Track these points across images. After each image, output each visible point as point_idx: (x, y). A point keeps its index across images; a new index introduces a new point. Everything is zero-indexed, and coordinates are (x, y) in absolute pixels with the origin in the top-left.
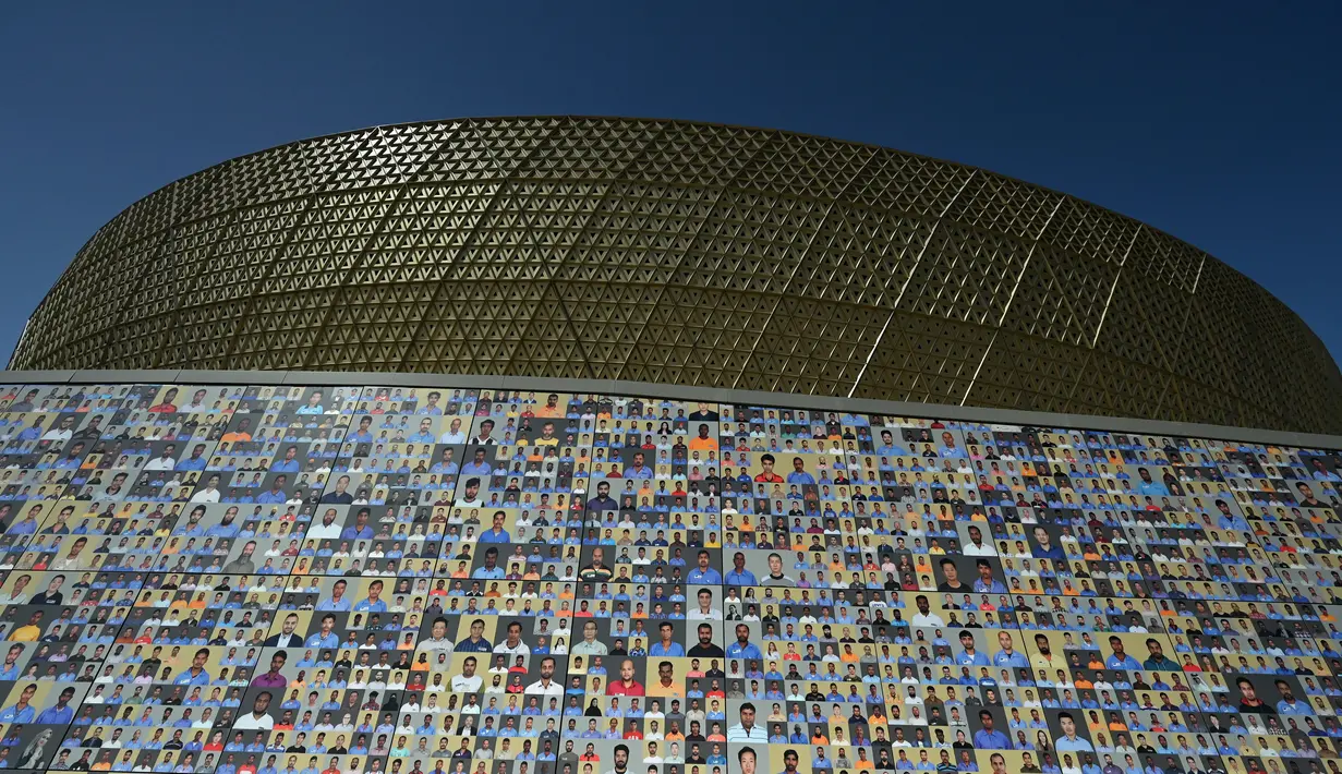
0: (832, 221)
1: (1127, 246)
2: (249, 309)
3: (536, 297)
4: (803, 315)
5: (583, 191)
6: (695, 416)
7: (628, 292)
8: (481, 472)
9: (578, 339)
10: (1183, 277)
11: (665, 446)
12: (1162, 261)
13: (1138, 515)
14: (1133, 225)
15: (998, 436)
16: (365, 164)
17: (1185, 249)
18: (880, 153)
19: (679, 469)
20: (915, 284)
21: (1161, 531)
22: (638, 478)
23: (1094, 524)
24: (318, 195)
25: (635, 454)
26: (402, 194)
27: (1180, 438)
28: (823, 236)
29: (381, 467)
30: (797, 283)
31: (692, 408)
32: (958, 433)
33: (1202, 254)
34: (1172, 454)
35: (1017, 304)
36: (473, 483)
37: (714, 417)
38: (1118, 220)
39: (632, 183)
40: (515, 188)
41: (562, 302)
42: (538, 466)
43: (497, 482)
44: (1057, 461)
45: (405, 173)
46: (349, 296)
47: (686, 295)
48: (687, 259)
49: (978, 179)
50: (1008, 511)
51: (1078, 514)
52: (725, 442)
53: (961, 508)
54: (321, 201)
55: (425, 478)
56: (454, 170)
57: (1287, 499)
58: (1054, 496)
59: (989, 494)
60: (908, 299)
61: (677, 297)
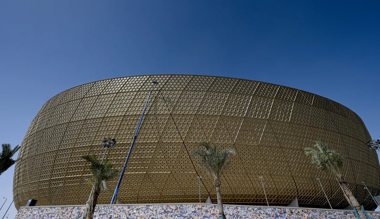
0: (229, 97)
1: (295, 96)
2: (103, 120)
3: (168, 118)
4: (225, 119)
5: (176, 92)
6: (211, 207)
7: (187, 116)
8: (195, 214)
9: (177, 127)
10: (309, 101)
11: (209, 211)
12: (304, 98)
13: (244, 216)
14: (296, 90)
15: (234, 208)
16: (128, 85)
17: (310, 94)
18: (239, 80)
19: (210, 213)
20: (249, 110)
21: (245, 217)
22: (207, 214)
23: (240, 217)
24: (118, 93)
25: (207, 211)
26: (137, 93)
27: (248, 207)
28: (228, 100)
29: (188, 214)
30: (223, 112)
31: (211, 206)
32: (231, 207)
33: (314, 94)
34: (247, 209)
35: (271, 113)
36: (195, 215)
37: (212, 207)
38: (293, 89)
39: (187, 90)
40: (162, 92)
41: (173, 119)
42: (200, 213)
43: (197, 215)
44: (238, 210)
45: (137, 88)
46: (126, 117)
47: (199, 116)
48: (199, 108)
49: (261, 84)
50: (234, 216)
51: (239, 216)
52: (213, 210)
53: (231, 216)
54: (119, 94)
55: (192, 215)
56: (148, 88)
57: (255, 213)
58: (238, 214)
59: (233, 214)
60: (247, 114)
61: (198, 117)
